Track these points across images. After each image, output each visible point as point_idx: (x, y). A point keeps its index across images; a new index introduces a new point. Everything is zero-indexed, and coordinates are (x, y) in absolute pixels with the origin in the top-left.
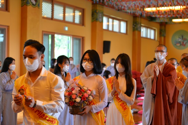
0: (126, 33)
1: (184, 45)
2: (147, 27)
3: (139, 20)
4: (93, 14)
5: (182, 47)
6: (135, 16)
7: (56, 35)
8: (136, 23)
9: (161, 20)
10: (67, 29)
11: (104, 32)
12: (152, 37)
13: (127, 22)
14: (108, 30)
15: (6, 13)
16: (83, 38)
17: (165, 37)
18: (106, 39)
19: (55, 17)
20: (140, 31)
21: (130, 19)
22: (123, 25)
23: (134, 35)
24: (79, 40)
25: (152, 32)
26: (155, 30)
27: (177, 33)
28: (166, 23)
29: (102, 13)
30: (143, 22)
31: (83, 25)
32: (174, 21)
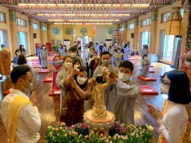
0: (38, 29)
1: (58, 34)
2: (43, 26)
3: (42, 23)
4: (29, 22)
6: (40, 22)
7: (20, 32)
8: (41, 25)
9: (49, 23)
10: (23, 29)
12: (45, 30)
13: (37, 24)
15: (5, 24)
16: (27, 32)
17: (49, 30)
18: (34, 32)
19: (19, 24)
20: (42, 28)
22: (37, 25)
23: (40, 30)
26: (45, 27)
27: (54, 28)
29: (32, 22)
31: (26, 27)
32: (55, 23)
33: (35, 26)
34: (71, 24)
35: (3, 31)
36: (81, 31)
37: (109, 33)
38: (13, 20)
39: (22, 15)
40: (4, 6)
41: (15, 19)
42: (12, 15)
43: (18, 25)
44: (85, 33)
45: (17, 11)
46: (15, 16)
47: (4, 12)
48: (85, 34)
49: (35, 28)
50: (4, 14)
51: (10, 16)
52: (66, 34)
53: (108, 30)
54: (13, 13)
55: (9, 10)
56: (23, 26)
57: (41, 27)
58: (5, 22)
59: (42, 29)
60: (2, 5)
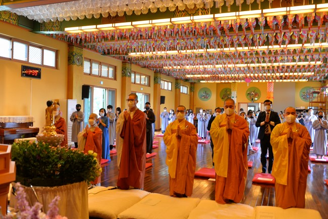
0: (171, 90)
1: (207, 98)
2: (183, 86)
3: (179, 81)
4: (155, 79)
5: (205, 99)
6: (177, 79)
8: (177, 83)
9: (193, 81)
10: (142, 89)
11: (161, 90)
12: (186, 93)
13: (171, 82)
14: (162, 89)
15: (115, 81)
16: (149, 94)
17: (194, 92)
18: (162, 95)
20: (180, 89)
21: (174, 81)
22: (170, 84)
23: (176, 91)
24: (147, 96)
25: (186, 88)
27: (202, 89)
28: (195, 83)
29: (160, 78)
30: (182, 82)
31: (149, 86)
32: (201, 82)
33: (166, 86)
34: (227, 81)
35: (109, 90)
36: (249, 94)
37: (304, 98)
38: (126, 75)
39: (144, 69)
40: (114, 57)
41: (130, 74)
42: (125, 69)
43: (135, 83)
44: (255, 96)
45: (133, 63)
46: (130, 70)
47: (116, 65)
48: (256, 99)
49: (166, 88)
50: (115, 68)
51: (122, 71)
52: (223, 98)
53: (301, 92)
54: (127, 66)
55: (123, 62)
56: (144, 85)
57: (177, 86)
58: (115, 79)
59: (178, 89)
60: (112, 56)
